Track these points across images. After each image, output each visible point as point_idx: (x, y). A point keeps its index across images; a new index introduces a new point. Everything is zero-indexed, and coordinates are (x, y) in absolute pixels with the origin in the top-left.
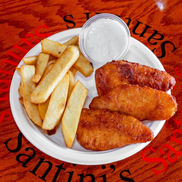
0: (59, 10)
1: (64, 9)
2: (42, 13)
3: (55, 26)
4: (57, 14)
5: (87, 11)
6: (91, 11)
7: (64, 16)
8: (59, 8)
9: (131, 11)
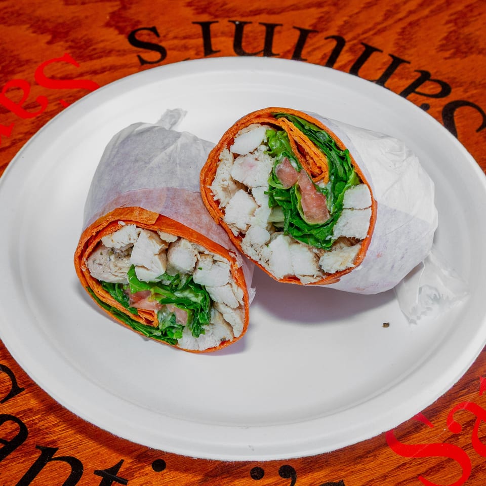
0: (113, 15)
1: (132, 11)
2: (60, 21)
3: (100, 57)
4: (108, 25)
5: (205, 18)
6: (216, 17)
7: (129, 29)
8: (116, 9)
9: (345, 19)
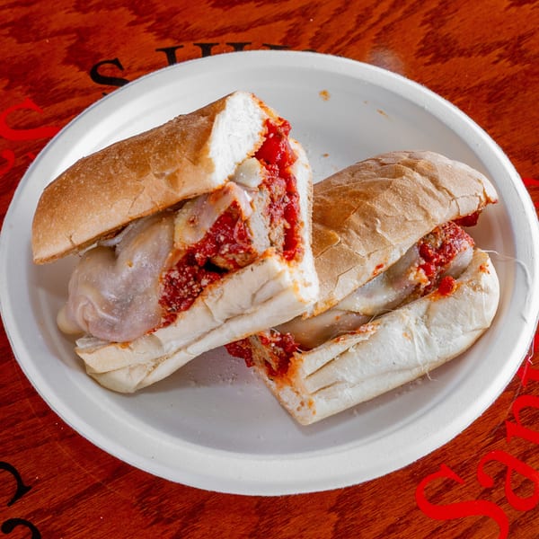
0: (70, 48)
1: (91, 43)
3: (64, 99)
4: (66, 62)
5: (169, 43)
6: (180, 40)
7: (90, 64)
8: (73, 41)
